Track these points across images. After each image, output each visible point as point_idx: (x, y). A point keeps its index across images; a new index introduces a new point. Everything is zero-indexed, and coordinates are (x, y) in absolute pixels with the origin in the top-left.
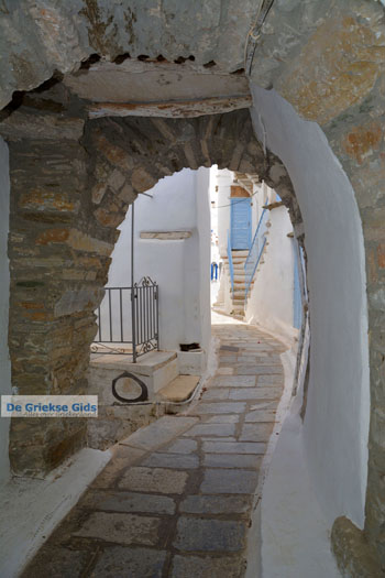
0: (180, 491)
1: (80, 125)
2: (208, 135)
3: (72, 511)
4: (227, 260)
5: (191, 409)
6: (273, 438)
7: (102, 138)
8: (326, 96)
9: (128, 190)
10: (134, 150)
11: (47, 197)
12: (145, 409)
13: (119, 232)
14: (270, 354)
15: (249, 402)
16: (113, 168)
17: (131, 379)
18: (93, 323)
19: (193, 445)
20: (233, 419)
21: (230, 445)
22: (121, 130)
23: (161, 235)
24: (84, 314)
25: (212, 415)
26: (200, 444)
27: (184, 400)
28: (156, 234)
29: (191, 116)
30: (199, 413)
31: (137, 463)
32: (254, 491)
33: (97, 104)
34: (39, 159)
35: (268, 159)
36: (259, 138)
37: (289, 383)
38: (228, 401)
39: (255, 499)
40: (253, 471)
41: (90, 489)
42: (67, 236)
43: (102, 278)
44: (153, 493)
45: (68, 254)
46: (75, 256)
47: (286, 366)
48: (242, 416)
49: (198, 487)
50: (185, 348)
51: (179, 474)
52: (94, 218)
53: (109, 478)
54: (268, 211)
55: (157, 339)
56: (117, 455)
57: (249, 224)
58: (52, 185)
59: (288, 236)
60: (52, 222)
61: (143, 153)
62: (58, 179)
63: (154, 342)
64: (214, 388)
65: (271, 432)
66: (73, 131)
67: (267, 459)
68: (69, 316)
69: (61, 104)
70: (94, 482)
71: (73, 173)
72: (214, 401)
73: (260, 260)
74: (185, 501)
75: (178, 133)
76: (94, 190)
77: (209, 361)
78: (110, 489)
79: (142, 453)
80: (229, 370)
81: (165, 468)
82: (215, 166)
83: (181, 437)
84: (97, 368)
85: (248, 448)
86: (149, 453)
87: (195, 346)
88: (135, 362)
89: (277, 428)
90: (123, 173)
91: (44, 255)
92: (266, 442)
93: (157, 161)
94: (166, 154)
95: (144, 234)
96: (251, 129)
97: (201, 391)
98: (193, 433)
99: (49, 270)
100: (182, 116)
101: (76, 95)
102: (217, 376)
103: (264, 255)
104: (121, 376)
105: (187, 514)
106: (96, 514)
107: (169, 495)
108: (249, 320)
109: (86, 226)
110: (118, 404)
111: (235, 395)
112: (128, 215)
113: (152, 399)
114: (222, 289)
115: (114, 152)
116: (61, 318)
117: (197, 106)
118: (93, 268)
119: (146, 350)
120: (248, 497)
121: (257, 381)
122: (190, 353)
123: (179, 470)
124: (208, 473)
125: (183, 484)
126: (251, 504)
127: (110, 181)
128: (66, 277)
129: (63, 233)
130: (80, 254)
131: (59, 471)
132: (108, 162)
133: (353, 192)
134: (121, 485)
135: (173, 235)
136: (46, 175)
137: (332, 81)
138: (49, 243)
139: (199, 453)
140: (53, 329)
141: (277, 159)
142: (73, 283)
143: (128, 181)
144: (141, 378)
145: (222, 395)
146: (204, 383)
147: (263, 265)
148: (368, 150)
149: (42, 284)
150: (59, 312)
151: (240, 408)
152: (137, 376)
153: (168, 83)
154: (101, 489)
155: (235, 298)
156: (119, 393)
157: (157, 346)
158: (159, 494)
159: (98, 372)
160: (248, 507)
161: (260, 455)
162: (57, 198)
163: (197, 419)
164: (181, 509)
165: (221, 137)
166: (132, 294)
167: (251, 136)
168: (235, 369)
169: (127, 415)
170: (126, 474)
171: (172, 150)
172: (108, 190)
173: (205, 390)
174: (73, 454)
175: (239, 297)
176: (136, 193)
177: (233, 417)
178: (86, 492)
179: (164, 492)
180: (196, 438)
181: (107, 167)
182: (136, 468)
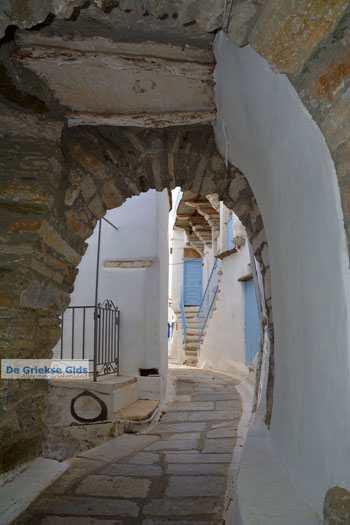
0: (144, 496)
1: (59, 127)
2: (175, 149)
3: (21, 515)
4: (180, 315)
5: (150, 429)
6: (238, 451)
7: (77, 147)
8: (300, 33)
9: (97, 202)
10: (107, 158)
11: (22, 189)
12: (104, 428)
13: (87, 245)
14: (225, 386)
15: (209, 422)
16: (86, 173)
17: (91, 398)
18: (57, 327)
19: (156, 457)
20: (195, 436)
21: (194, 456)
22: (96, 140)
23: (124, 265)
24: (48, 315)
25: (173, 433)
26: (163, 457)
27: (144, 419)
28: (120, 263)
29: (161, 126)
30: (160, 432)
31: (97, 472)
32: (224, 493)
33: (76, 112)
34: (18, 155)
35: (229, 173)
36: (221, 152)
37: (247, 406)
38: (188, 421)
39: (226, 501)
40: (220, 476)
41: (43, 495)
42: (38, 227)
43: (68, 285)
44: (113, 498)
45: (38, 245)
46: (45, 251)
47: (242, 394)
48: (203, 433)
49: (163, 492)
50: (144, 372)
51: (142, 481)
52: (65, 220)
53: (65, 485)
54: (219, 260)
55: (117, 363)
56: (74, 466)
57: (201, 282)
58: (29, 179)
59: (239, 280)
60: (26, 213)
61: (116, 162)
62: (35, 173)
63: (114, 365)
64: (173, 412)
65: (235, 445)
66: (52, 132)
67: (233, 467)
68: (34, 310)
69: (44, 103)
70: (49, 488)
71: (50, 169)
72: (174, 422)
73: (212, 308)
74: (150, 505)
75: (148, 146)
76: (68, 193)
77: (167, 389)
78: (66, 494)
79: (101, 464)
80: (187, 398)
81: (126, 476)
82: (178, 189)
83: (141, 451)
84: (56, 387)
85: (213, 458)
86: (108, 464)
87: (154, 372)
88: (95, 380)
89: (240, 442)
90: (95, 181)
91: (14, 242)
92: (231, 453)
93: (126, 176)
94: (135, 168)
95: (108, 263)
96: (214, 145)
97: (160, 414)
98: (155, 447)
99: (19, 258)
100: (153, 126)
101: (58, 101)
102: (176, 402)
103: (216, 302)
104: (80, 395)
105: (152, 517)
106: (49, 518)
107: (131, 500)
108: (202, 365)
109: (58, 224)
110: (76, 425)
111: (194, 417)
112: (96, 230)
113: (111, 417)
114: (175, 342)
115: (89, 160)
116: (26, 308)
117: (166, 117)
118: (60, 271)
119: (107, 371)
120: (217, 500)
121: (215, 405)
122: (149, 378)
123: (141, 478)
124: (172, 480)
125: (146, 489)
126: (222, 505)
127: (83, 185)
128: (34, 267)
129: (35, 223)
130: (50, 251)
131: (10, 475)
132: (83, 168)
133: (324, 139)
134: (78, 491)
135: (135, 264)
136: (23, 170)
137: (308, 9)
138: (21, 232)
139: (162, 464)
140: (17, 317)
141: (237, 171)
142: (41, 277)
143: (99, 193)
144: (101, 397)
145: (181, 417)
146: (163, 407)
147: (215, 312)
148: (339, 84)
149: (10, 271)
150: (24, 302)
151: (201, 427)
152: (96, 394)
153: (143, 91)
154: (55, 495)
155: (187, 349)
156: (79, 413)
157: (117, 370)
158: (121, 498)
159: (57, 391)
160: (219, 508)
161: (227, 464)
162: (33, 190)
163: (158, 437)
164: (145, 512)
165: (187, 151)
166: (95, 313)
167: (214, 151)
168: (192, 396)
169: (85, 435)
170: (84, 481)
171: (140, 164)
172: (80, 196)
173: (164, 413)
174: (26, 461)
175: (191, 348)
176: (105, 208)
177: (194, 434)
178: (39, 497)
179: (125, 496)
180: (158, 452)
181: (81, 173)
182: (95, 477)
